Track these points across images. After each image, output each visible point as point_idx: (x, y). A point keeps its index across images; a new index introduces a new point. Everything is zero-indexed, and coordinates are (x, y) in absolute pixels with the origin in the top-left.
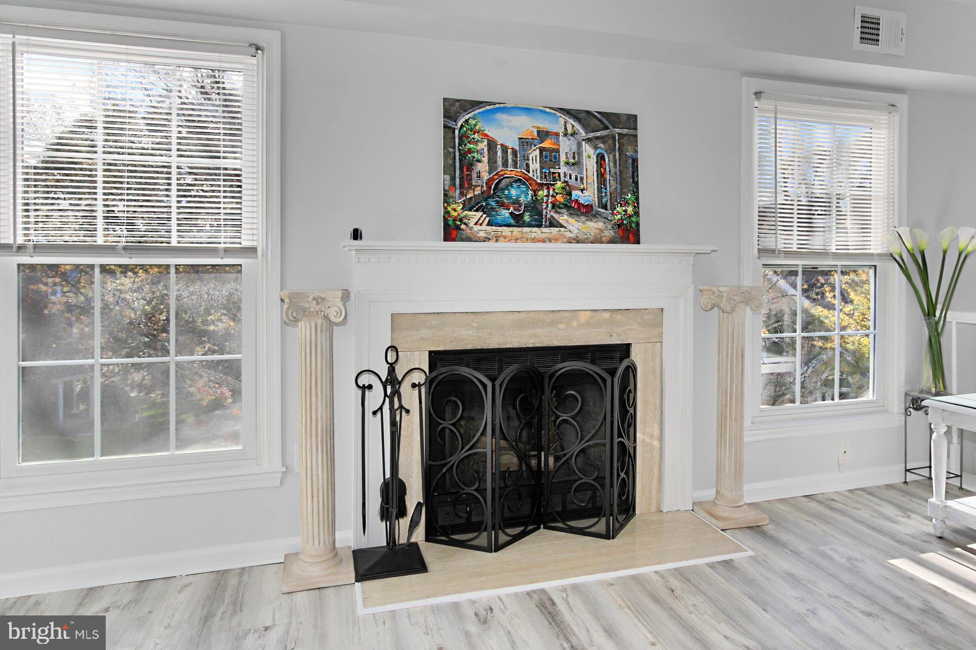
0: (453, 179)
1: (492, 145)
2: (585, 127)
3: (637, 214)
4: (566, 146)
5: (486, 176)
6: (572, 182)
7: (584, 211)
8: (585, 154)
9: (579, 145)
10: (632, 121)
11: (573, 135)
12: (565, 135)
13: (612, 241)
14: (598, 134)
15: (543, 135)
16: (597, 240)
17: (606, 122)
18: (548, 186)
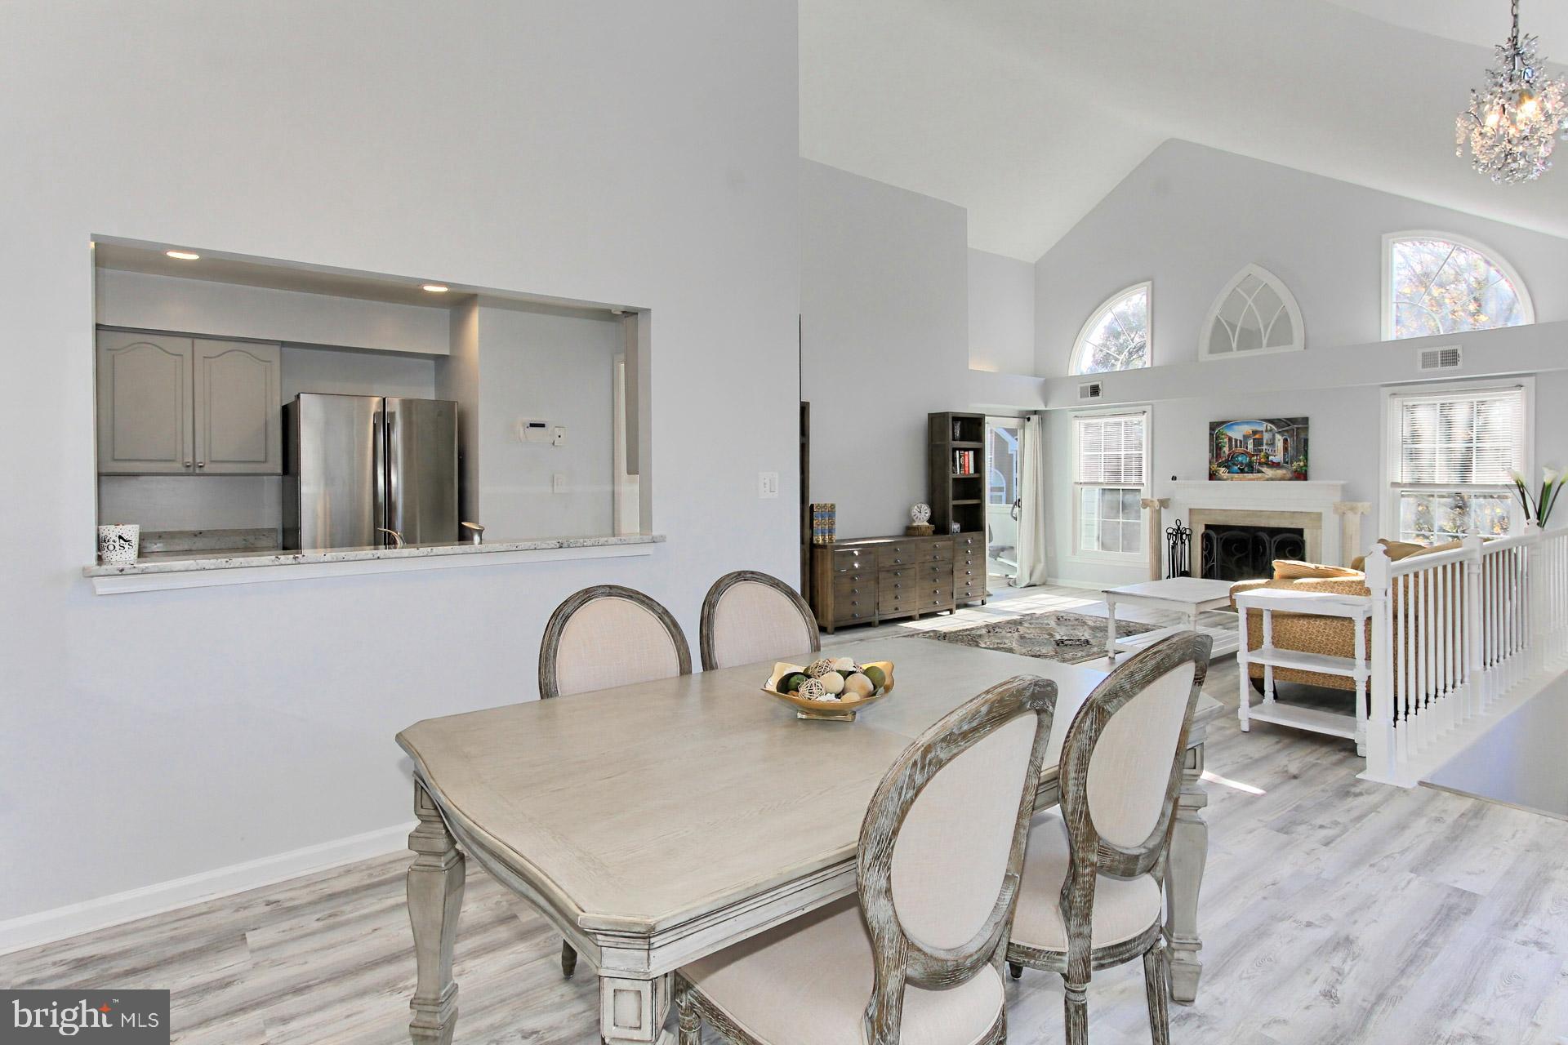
0: (1213, 456)
1: (1230, 439)
2: (1278, 427)
3: (1306, 466)
4: (1266, 437)
5: (1227, 452)
6: (1270, 452)
7: (1276, 465)
8: (1277, 439)
9: (1274, 435)
10: (1306, 420)
11: (1271, 430)
12: (1266, 431)
13: (1290, 479)
14: (1284, 429)
15: (1255, 432)
16: (1282, 479)
17: (1289, 423)
18: (1257, 455)
